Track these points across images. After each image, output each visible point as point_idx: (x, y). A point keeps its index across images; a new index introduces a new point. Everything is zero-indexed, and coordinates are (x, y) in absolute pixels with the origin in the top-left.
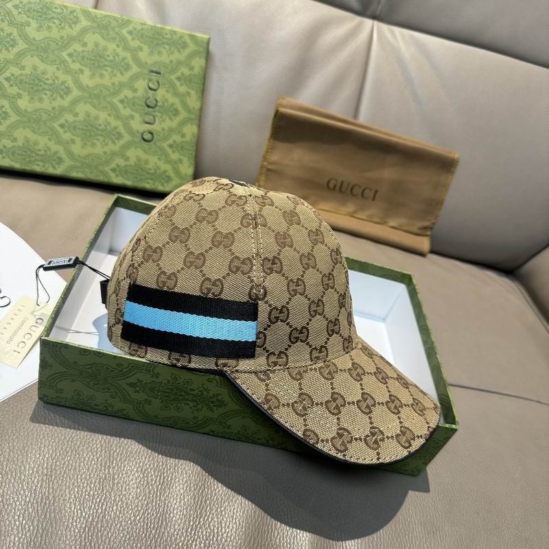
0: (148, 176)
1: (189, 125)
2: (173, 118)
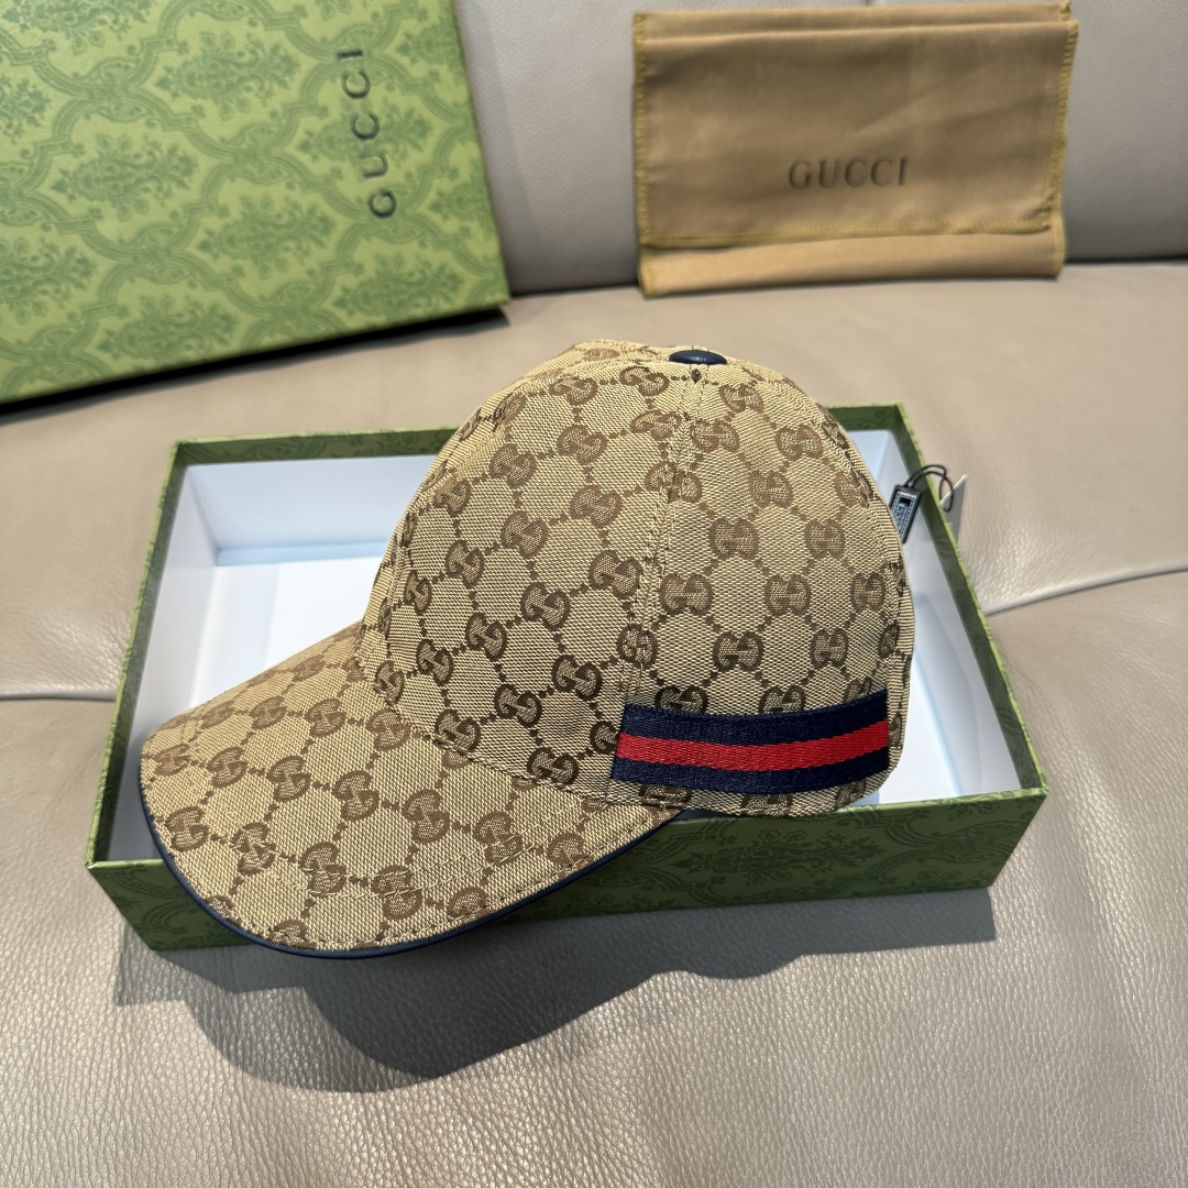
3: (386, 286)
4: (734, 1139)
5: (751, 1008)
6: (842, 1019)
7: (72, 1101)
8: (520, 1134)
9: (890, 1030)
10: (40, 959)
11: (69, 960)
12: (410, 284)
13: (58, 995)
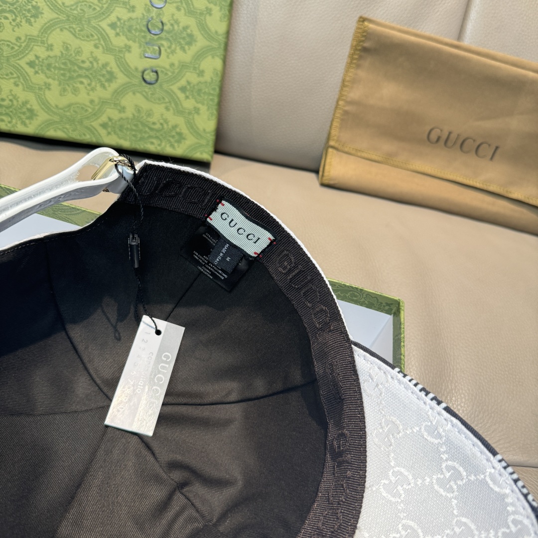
0: (152, 133)
1: (210, 57)
2: (187, 47)
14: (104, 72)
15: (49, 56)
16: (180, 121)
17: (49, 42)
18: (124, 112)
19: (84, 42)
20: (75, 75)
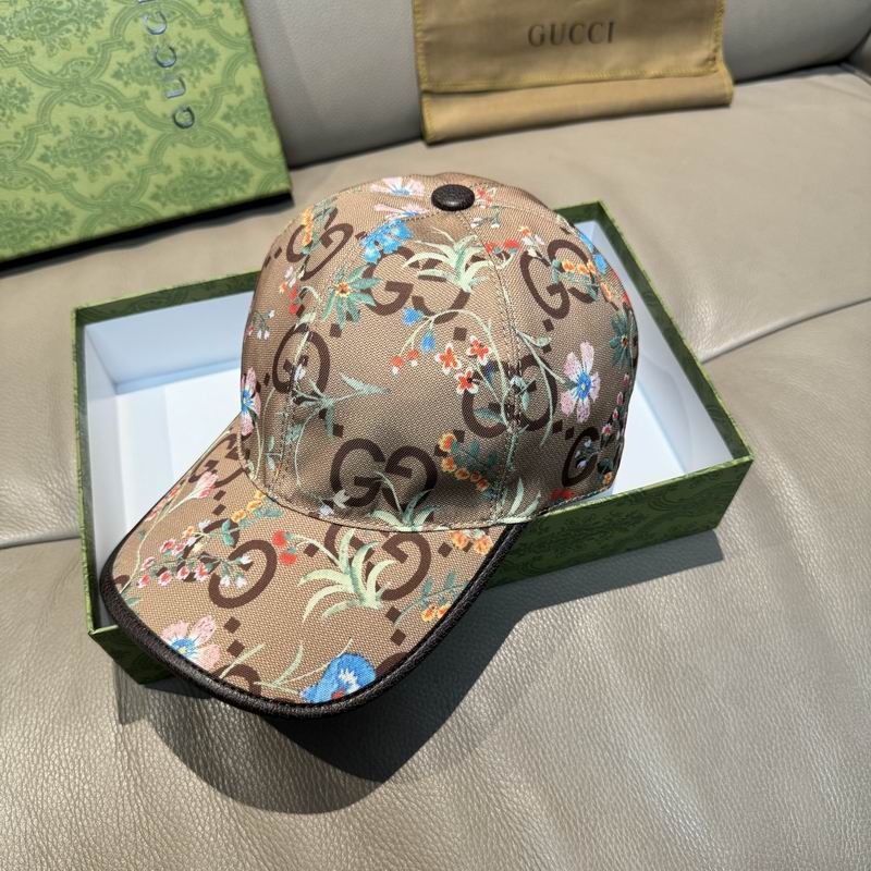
3: (191, 182)
4: (592, 779)
5: (586, 683)
6: (650, 680)
7: (110, 850)
8: (444, 806)
9: (683, 681)
10: (59, 749)
11: (81, 746)
12: (210, 179)
13: (80, 775)
14: (129, 134)
15: (60, 142)
16: (238, 156)
17: (54, 124)
18: (171, 172)
19: (93, 109)
20: (98, 151)
